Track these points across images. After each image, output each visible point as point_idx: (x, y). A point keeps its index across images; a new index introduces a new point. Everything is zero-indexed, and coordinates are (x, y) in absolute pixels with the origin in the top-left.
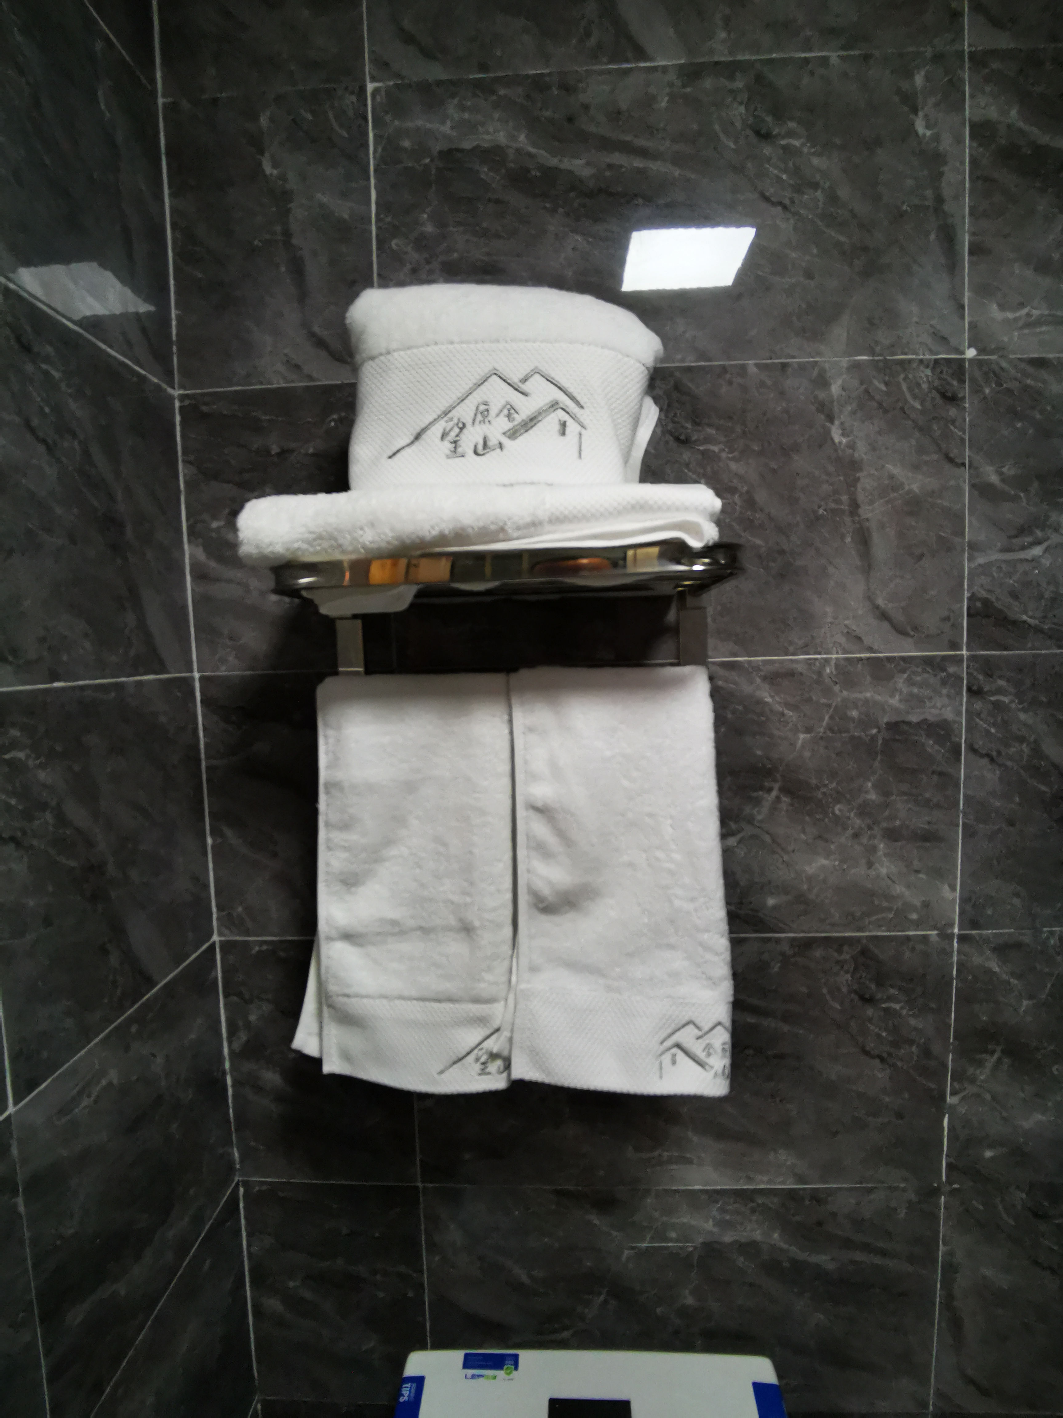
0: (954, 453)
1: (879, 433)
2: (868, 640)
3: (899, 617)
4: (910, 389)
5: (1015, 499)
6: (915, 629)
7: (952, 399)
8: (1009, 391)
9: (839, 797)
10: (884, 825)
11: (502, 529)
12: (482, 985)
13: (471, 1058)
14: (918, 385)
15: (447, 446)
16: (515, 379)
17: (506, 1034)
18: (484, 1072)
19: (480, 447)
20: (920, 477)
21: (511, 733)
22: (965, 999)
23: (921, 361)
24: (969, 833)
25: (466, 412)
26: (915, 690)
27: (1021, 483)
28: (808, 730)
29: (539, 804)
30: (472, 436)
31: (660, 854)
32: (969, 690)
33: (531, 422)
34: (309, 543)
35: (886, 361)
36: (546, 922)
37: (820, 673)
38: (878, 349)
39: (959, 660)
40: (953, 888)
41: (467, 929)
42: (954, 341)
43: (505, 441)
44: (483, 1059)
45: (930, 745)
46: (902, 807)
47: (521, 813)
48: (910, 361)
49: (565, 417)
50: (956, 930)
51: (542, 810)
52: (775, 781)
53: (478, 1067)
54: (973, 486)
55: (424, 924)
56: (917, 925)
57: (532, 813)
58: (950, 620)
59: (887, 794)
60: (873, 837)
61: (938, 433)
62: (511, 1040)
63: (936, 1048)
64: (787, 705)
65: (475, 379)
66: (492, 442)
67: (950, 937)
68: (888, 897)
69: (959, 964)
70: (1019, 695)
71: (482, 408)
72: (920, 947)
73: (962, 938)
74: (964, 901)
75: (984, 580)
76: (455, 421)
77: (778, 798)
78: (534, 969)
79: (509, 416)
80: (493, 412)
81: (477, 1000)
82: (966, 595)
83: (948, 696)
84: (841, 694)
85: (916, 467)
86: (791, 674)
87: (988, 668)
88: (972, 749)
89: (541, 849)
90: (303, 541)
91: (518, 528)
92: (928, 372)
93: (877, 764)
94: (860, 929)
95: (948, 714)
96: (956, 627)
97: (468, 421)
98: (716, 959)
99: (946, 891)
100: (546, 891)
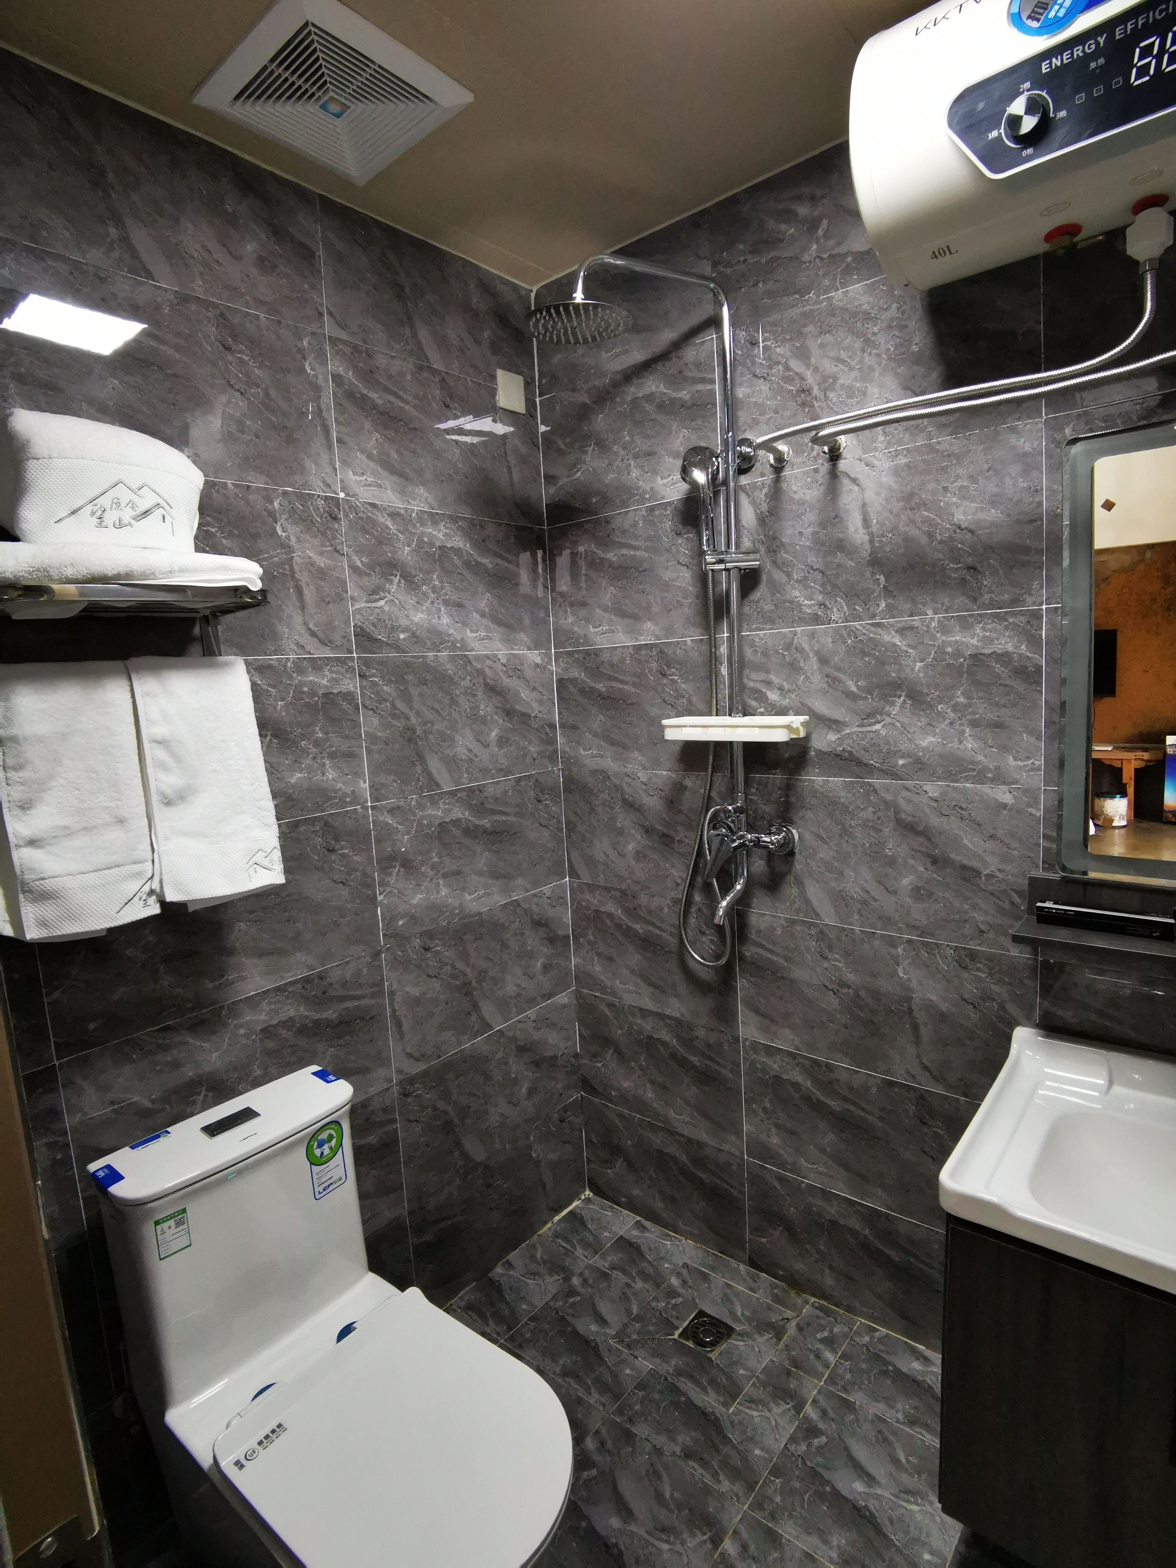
0: (339, 547)
1: (301, 532)
2: (308, 648)
3: (322, 636)
4: (314, 510)
5: (369, 575)
6: (330, 642)
7: (335, 518)
8: (361, 518)
9: (303, 736)
10: (327, 750)
11: (153, 573)
12: (138, 852)
13: (137, 897)
14: (319, 509)
15: (95, 520)
16: (134, 487)
17: (156, 879)
18: (146, 905)
19: (117, 523)
20: (324, 559)
21: (133, 696)
22: (379, 841)
23: (319, 496)
24: (369, 751)
25: (105, 501)
26: (334, 676)
27: (371, 567)
28: (283, 699)
29: (159, 738)
30: (111, 517)
31: (230, 762)
32: (359, 675)
33: (146, 513)
34: (30, 573)
35: (302, 493)
36: (168, 811)
37: (285, 666)
38: (296, 485)
39: (352, 659)
40: (365, 782)
41: (121, 821)
42: (334, 488)
43: (133, 522)
44: (144, 898)
45: (345, 705)
46: (335, 740)
47: (146, 745)
48: (313, 495)
49: (165, 513)
50: (369, 804)
51: (159, 742)
52: (268, 730)
53: (142, 902)
54: (349, 566)
55: (85, 825)
56: (351, 804)
57: (154, 745)
58: (345, 637)
59: (327, 733)
60: (323, 758)
61: (330, 536)
62: (161, 882)
63: (368, 870)
64: (270, 685)
65: (110, 484)
66: (125, 522)
67: (367, 808)
68: (336, 791)
69: (373, 822)
70: (383, 678)
71: (115, 501)
72: (353, 816)
73: (373, 808)
74: (371, 787)
75: (358, 617)
76: (99, 506)
77: (270, 740)
78: (167, 839)
79: (133, 508)
80: (123, 504)
81: (135, 863)
82: (352, 624)
83: (350, 678)
84: (297, 678)
85: (321, 554)
86: (270, 667)
87: (366, 663)
88: (364, 706)
89: (162, 766)
90: (26, 572)
91: (162, 574)
92: (323, 502)
93: (320, 717)
94: (323, 811)
95: (351, 688)
96: (349, 641)
97: (108, 507)
98: (268, 814)
99: (362, 785)
100: (169, 792)
